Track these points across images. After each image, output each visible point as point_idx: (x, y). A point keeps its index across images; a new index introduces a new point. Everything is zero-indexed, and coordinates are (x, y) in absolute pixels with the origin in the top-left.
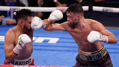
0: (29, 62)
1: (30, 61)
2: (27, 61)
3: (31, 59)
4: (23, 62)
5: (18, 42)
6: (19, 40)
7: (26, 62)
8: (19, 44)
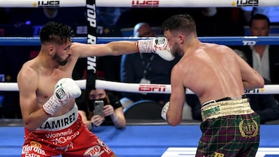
0: (71, 119)
1: (72, 117)
2: (67, 118)
3: (74, 114)
4: (58, 121)
5: (55, 91)
6: (58, 89)
7: (65, 119)
8: (57, 95)
